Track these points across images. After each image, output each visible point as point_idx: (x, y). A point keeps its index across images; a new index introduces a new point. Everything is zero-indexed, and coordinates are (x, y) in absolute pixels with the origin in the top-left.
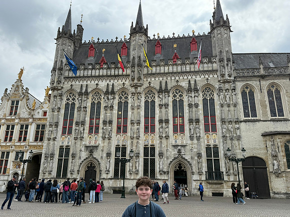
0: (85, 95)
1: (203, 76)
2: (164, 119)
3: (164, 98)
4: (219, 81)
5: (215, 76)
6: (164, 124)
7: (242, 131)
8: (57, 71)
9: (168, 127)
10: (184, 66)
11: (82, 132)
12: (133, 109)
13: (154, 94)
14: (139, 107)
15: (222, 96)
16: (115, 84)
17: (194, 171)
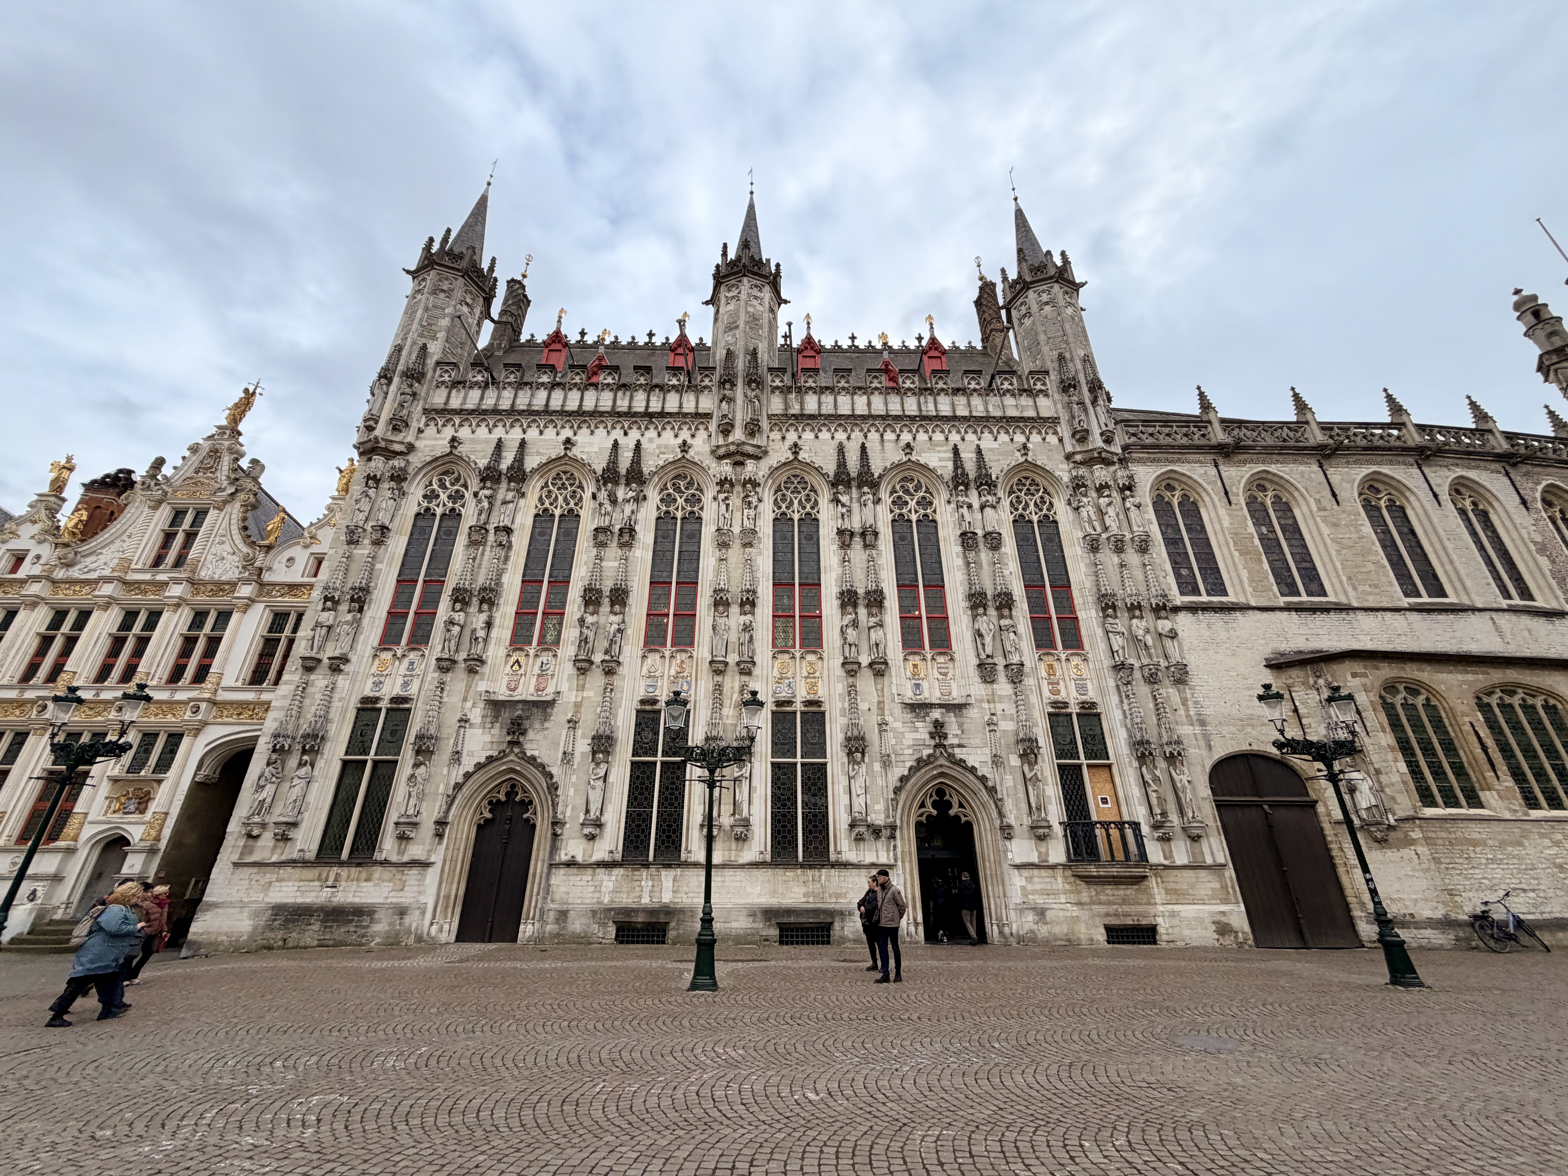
0: (510, 480)
1: (1003, 437)
2: (861, 591)
3: (855, 506)
4: (1068, 457)
5: (1052, 439)
6: (862, 611)
7: (1186, 645)
8: (396, 380)
9: (880, 625)
10: (930, 399)
11: (481, 634)
12: (723, 545)
13: (813, 490)
14: (749, 538)
15: (1089, 511)
16: (645, 444)
17: (1011, 819)
